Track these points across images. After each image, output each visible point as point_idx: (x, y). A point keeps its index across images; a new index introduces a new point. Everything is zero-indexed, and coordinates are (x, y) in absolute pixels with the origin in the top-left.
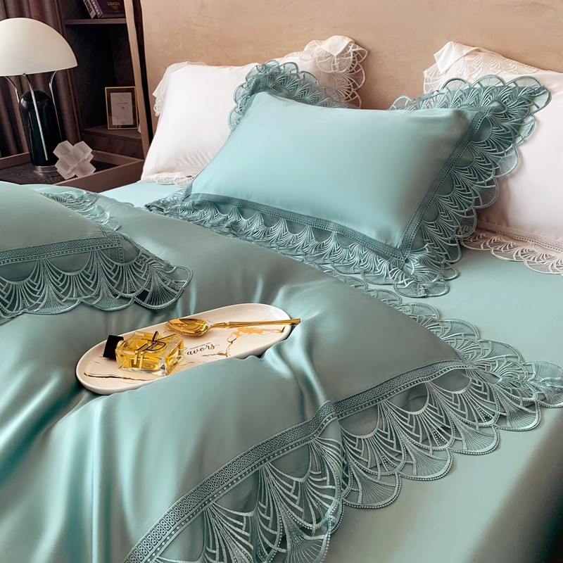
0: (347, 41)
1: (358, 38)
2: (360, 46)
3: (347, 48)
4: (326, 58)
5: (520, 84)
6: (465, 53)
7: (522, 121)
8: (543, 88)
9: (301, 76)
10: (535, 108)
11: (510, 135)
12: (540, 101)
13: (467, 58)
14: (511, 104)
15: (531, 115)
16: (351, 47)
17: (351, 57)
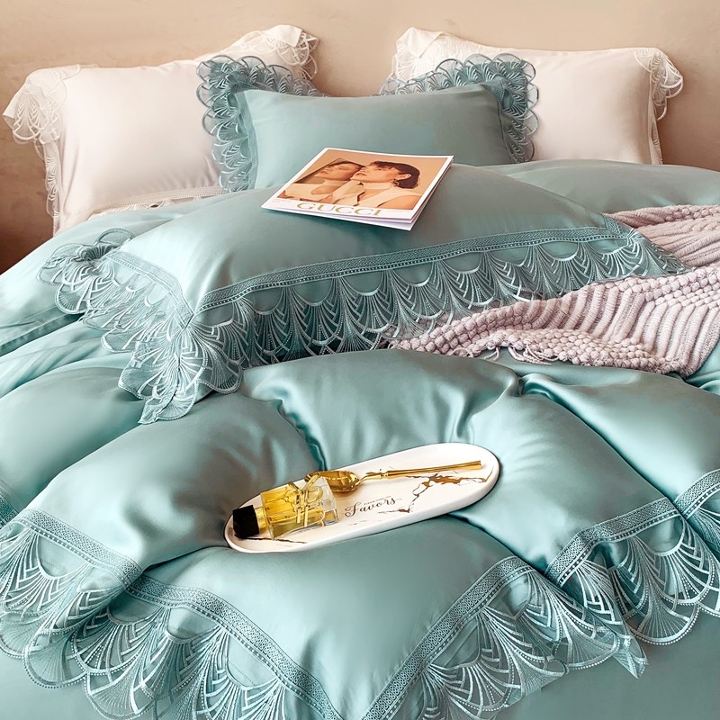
0: (298, 31)
1: (307, 28)
2: (313, 36)
3: (301, 38)
4: (286, 49)
5: (504, 60)
6: (435, 38)
7: (526, 89)
8: (523, 62)
9: (270, 69)
10: (529, 79)
11: (523, 100)
12: (529, 71)
13: (440, 42)
14: (510, 76)
15: (528, 83)
16: (304, 37)
17: (307, 48)
